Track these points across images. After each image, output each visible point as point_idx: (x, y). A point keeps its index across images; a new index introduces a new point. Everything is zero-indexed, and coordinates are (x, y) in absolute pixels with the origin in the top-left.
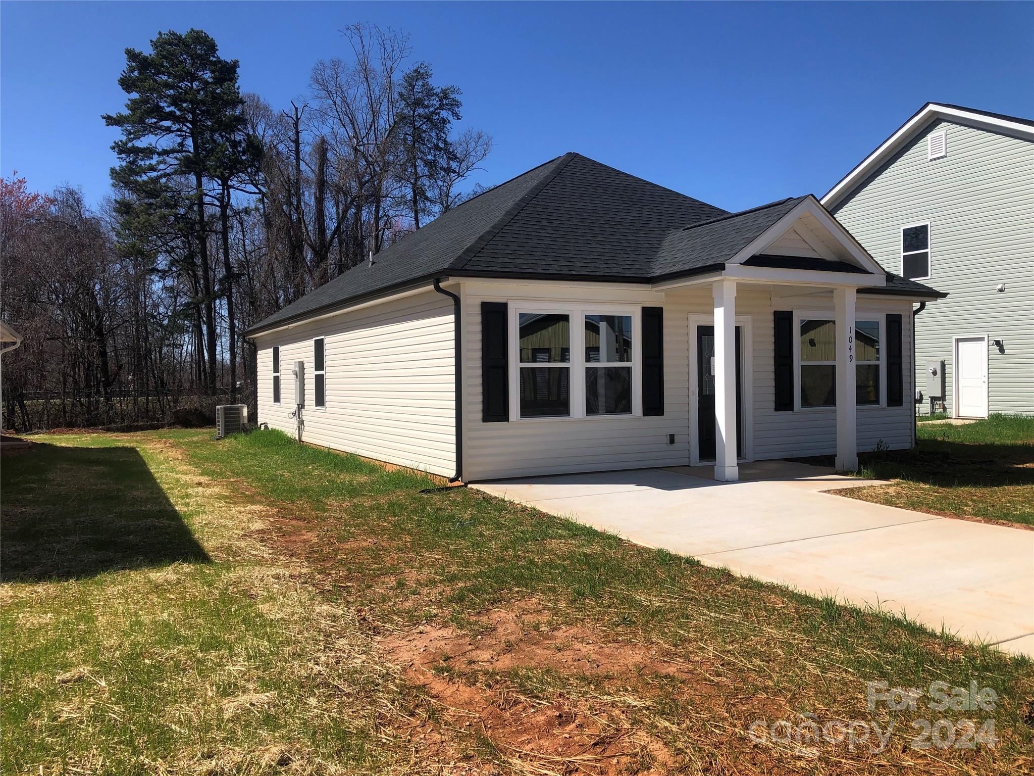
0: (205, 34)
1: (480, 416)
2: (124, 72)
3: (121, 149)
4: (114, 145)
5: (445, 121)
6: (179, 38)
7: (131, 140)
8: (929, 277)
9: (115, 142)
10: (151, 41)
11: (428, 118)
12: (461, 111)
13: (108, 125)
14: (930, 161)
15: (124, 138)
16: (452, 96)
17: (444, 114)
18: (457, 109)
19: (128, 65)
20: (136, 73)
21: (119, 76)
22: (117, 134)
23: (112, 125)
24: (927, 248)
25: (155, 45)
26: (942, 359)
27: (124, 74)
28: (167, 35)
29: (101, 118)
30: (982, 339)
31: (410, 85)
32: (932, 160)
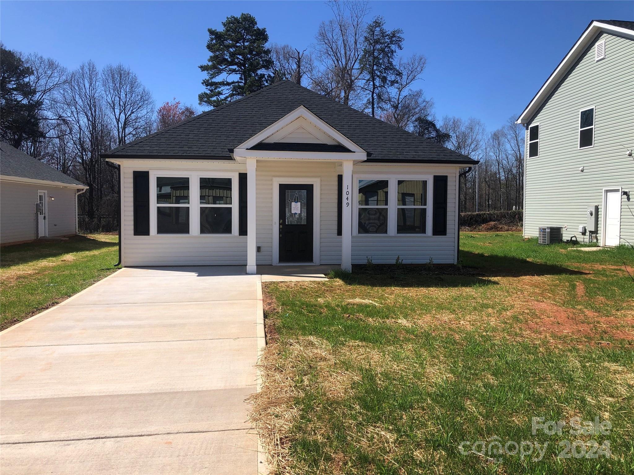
0: (250, 15)
1: (132, 232)
2: (208, 41)
3: (206, 83)
4: (203, 82)
5: (392, 52)
6: (236, 19)
7: (211, 78)
8: (593, 146)
9: (203, 80)
10: (222, 23)
11: (382, 50)
12: (403, 44)
13: (202, 71)
14: (597, 62)
15: (207, 78)
16: (398, 35)
17: (393, 47)
18: (400, 43)
19: (210, 37)
20: (214, 41)
21: (206, 44)
22: (205, 75)
23: (204, 71)
24: (592, 125)
25: (224, 25)
26: (596, 204)
27: (209, 43)
28: (230, 18)
29: (198, 67)
30: (617, 191)
31: (371, 30)
32: (598, 61)
